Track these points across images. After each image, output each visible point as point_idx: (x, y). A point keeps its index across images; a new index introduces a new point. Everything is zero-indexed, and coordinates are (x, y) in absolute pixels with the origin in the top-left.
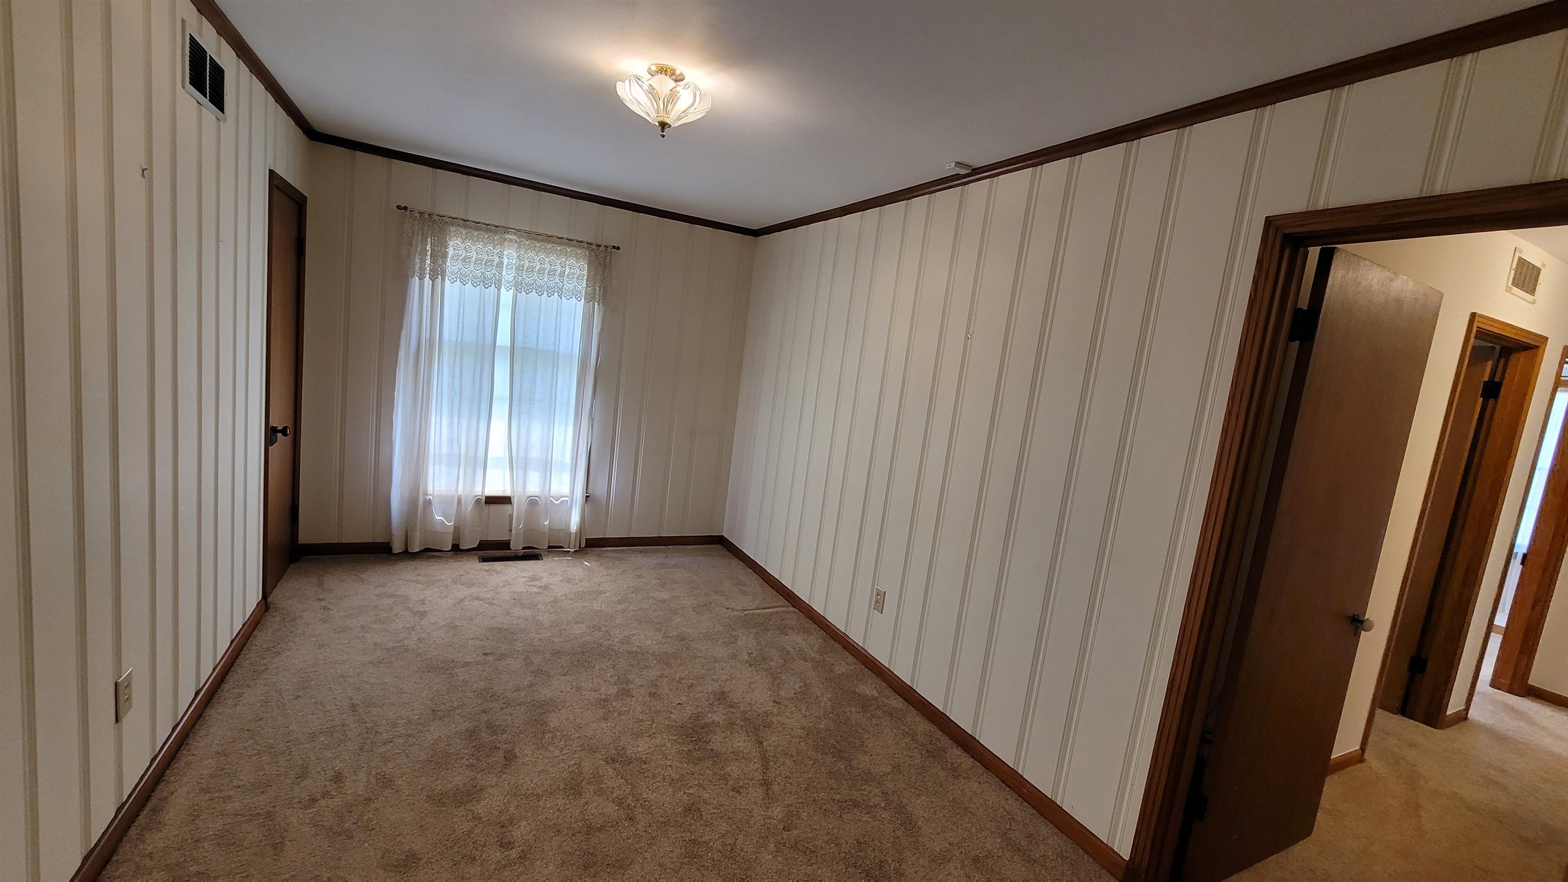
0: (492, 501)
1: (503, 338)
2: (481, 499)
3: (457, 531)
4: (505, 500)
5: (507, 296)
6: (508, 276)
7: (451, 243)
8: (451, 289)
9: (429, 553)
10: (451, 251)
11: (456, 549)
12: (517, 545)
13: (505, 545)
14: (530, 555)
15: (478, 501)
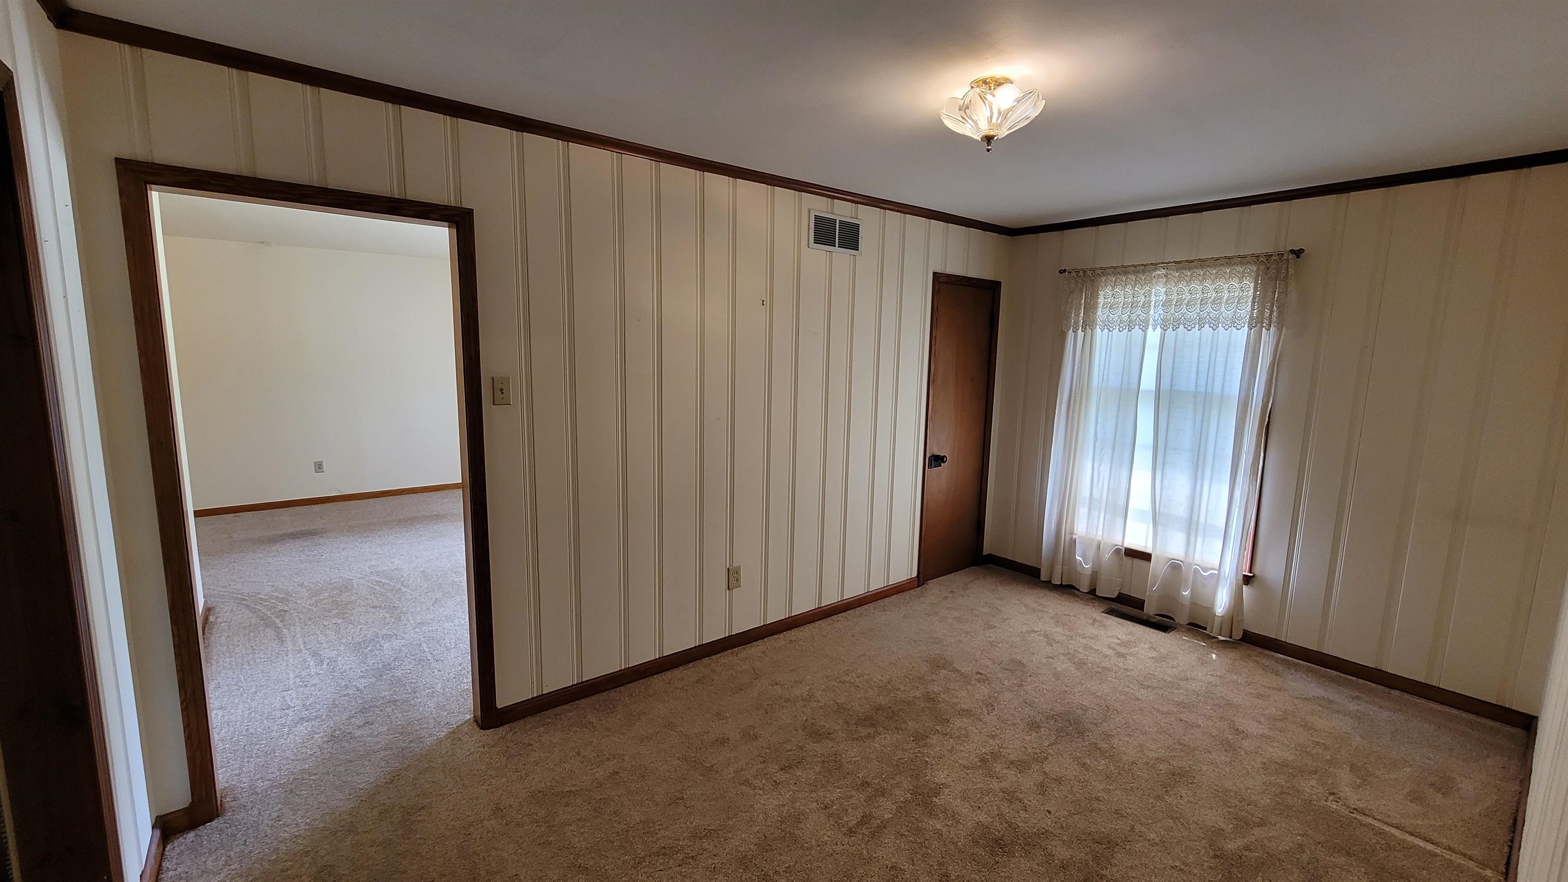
0: (1132, 554)
1: (1148, 381)
2: (1121, 550)
3: (1095, 576)
4: (1146, 557)
5: (1154, 336)
6: (1155, 313)
7: (1101, 293)
8: (1100, 335)
9: (1067, 589)
10: (1101, 300)
11: (1092, 595)
12: (1150, 609)
13: (1139, 604)
14: (1163, 624)
15: (1118, 551)
